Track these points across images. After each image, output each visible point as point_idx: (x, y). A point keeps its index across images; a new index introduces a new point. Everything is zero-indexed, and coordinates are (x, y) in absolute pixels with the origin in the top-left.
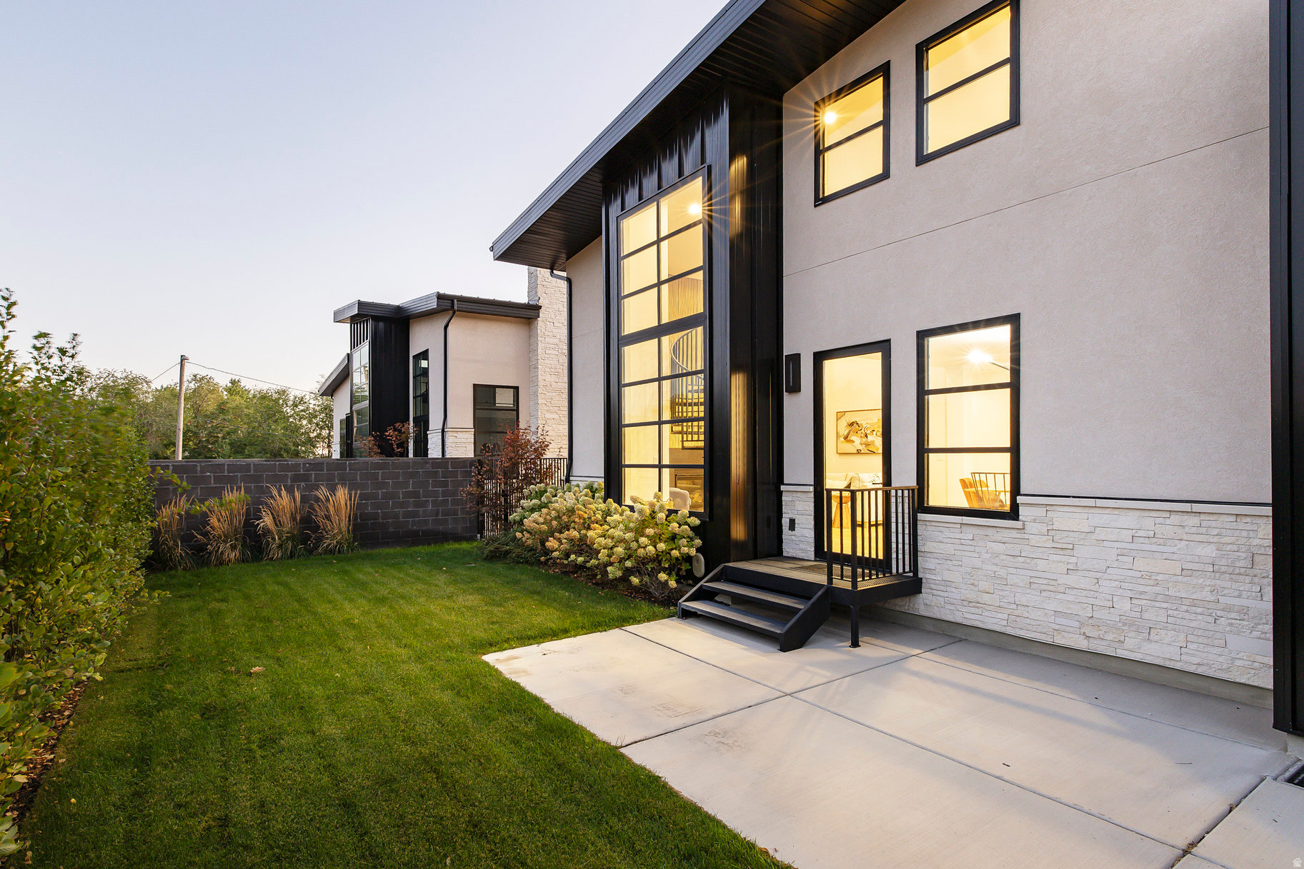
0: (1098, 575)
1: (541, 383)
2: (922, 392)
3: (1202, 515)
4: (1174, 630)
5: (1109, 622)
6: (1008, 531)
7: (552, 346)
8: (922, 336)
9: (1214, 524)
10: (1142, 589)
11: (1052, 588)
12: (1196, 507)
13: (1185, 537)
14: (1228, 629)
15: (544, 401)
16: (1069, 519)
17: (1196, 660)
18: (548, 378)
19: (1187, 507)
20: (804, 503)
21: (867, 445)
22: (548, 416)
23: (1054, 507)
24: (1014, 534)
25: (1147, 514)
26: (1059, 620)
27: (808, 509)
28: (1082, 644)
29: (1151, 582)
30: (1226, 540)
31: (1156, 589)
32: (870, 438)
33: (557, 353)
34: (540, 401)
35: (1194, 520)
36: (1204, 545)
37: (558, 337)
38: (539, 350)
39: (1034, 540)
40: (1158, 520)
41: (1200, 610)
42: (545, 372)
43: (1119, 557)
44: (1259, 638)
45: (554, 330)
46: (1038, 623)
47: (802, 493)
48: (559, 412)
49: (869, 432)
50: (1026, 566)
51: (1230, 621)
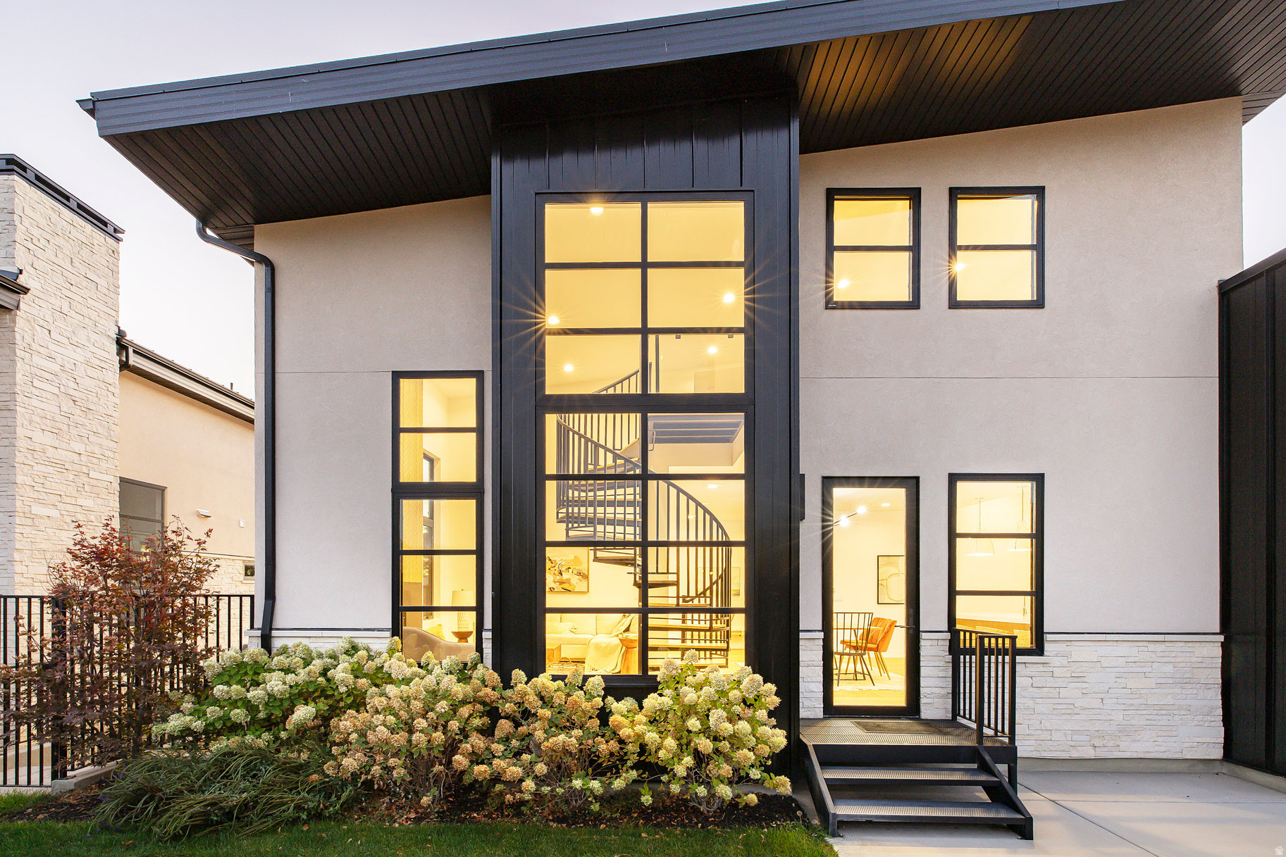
0: (1103, 696)
1: (22, 443)
2: (952, 536)
3: (1166, 643)
4: (1150, 730)
5: (1109, 732)
6: (1036, 666)
7: (46, 375)
8: (954, 479)
9: (1173, 649)
10: (1131, 702)
11: (1069, 711)
12: (1168, 637)
13: (1158, 660)
14: (1180, 722)
15: (28, 481)
16: (1084, 651)
17: (1163, 749)
18: (38, 436)
19: (1161, 637)
20: (809, 653)
21: (561, 583)
22: (37, 509)
23: (1073, 643)
24: (1041, 668)
25: (1134, 644)
26: (1075, 737)
27: (816, 658)
28: (1091, 754)
29: (1137, 696)
30: (1180, 659)
31: (1139, 701)
32: (565, 576)
33: (56, 391)
34: (19, 479)
35: (1162, 647)
36: (1167, 664)
37: (59, 360)
38: (19, 376)
39: (1057, 672)
40: (1141, 649)
41: (1164, 712)
42: (31, 422)
43: (1117, 679)
44: (1197, 725)
45: (51, 346)
46: (1059, 743)
47: (806, 641)
48: (61, 506)
49: (564, 569)
50: (1051, 695)
51: (1180, 717)
